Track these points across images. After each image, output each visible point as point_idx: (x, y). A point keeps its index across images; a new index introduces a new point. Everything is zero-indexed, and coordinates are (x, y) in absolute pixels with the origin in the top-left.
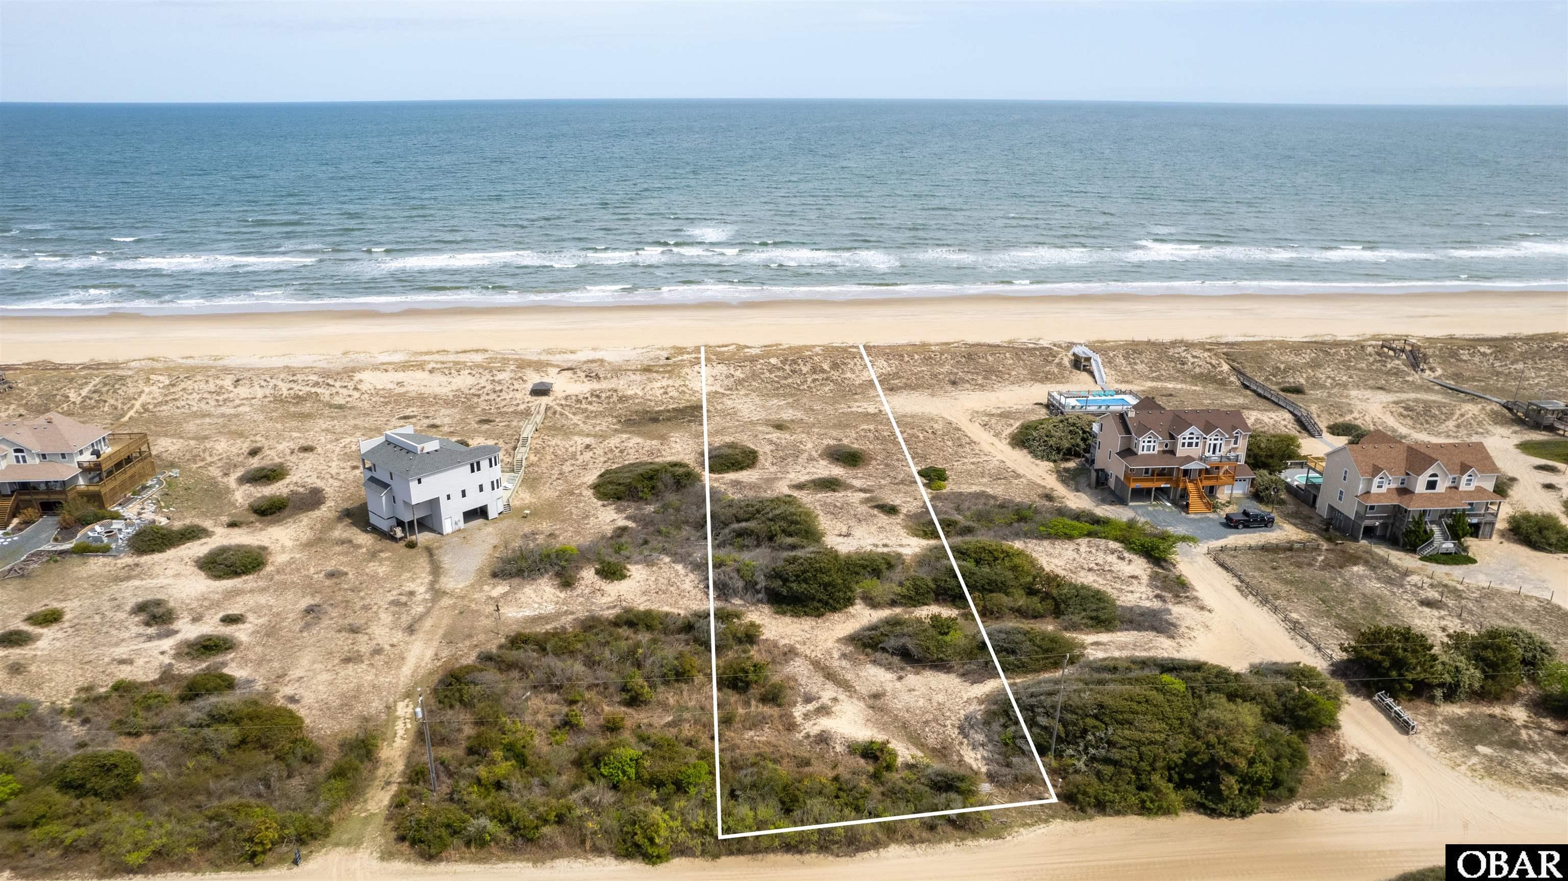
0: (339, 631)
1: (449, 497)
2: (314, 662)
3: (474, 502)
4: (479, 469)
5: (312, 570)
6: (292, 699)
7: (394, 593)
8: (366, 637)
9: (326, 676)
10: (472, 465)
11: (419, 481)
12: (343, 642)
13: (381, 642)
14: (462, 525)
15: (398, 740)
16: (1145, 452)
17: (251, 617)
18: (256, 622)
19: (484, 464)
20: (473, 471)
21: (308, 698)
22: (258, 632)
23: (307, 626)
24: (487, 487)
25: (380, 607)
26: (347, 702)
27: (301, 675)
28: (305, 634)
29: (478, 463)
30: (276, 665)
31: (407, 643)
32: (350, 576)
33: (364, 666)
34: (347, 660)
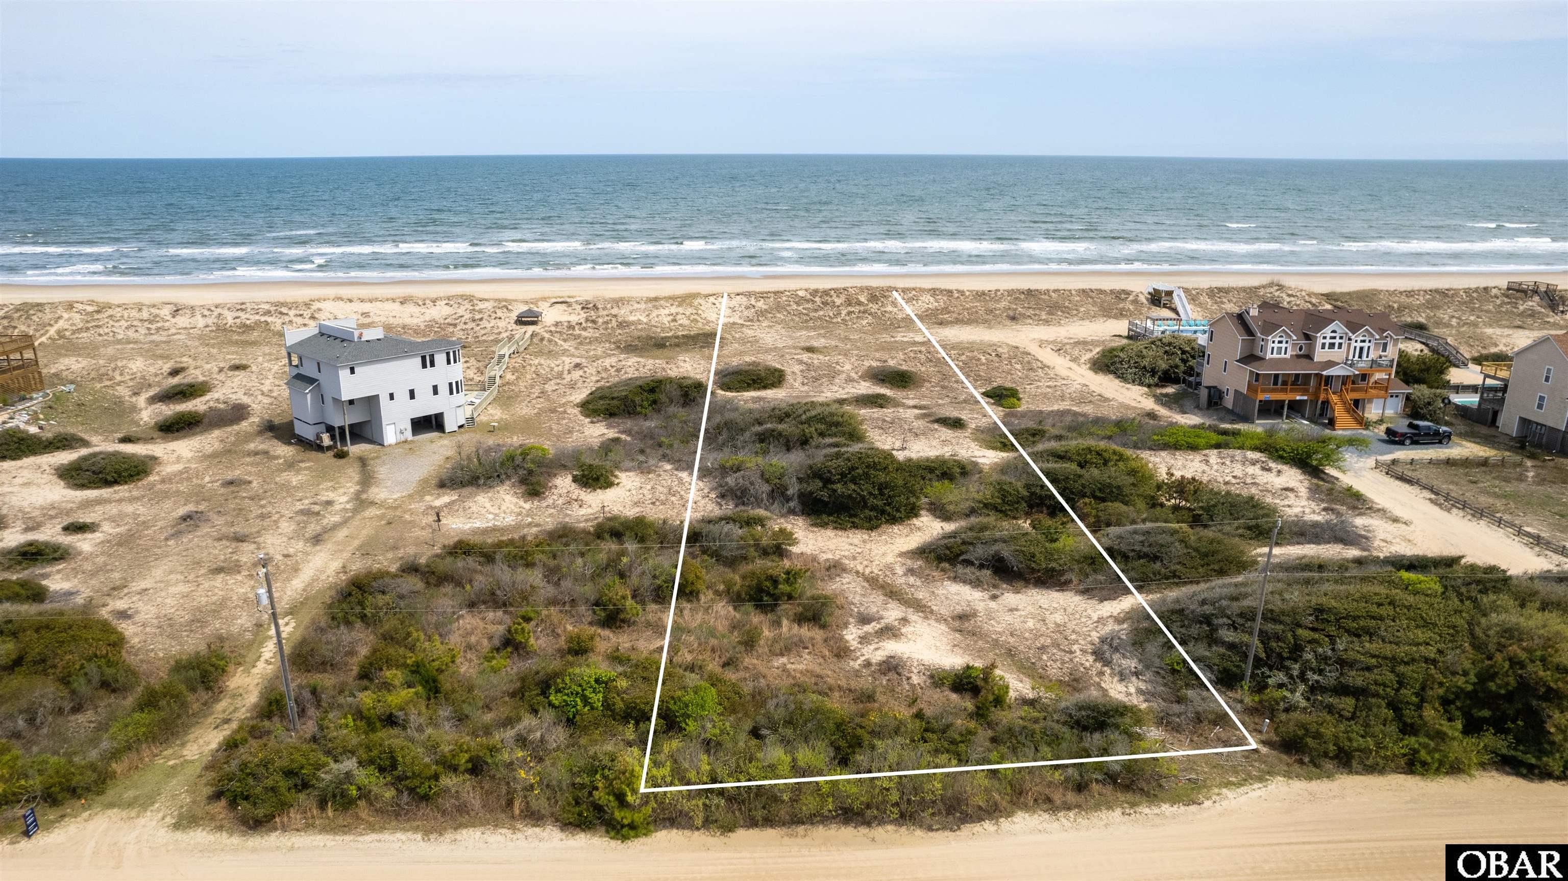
0: (220, 539)
1: (392, 397)
2: (171, 572)
3: (426, 406)
4: (432, 365)
5: (207, 479)
6: (123, 615)
7: (307, 502)
8: (253, 547)
9: (183, 588)
10: (424, 358)
11: (352, 371)
12: (221, 552)
13: (271, 551)
14: (409, 434)
15: (261, 665)
16: (1275, 356)
17: (107, 527)
18: (111, 531)
19: (440, 358)
20: (424, 366)
21: (146, 611)
22: (109, 541)
23: (177, 534)
24: (443, 389)
25: (282, 516)
26: (198, 620)
27: (148, 586)
28: (171, 543)
29: (432, 357)
30: (116, 575)
31: (307, 554)
32: (255, 484)
33: (239, 577)
34: (219, 570)
